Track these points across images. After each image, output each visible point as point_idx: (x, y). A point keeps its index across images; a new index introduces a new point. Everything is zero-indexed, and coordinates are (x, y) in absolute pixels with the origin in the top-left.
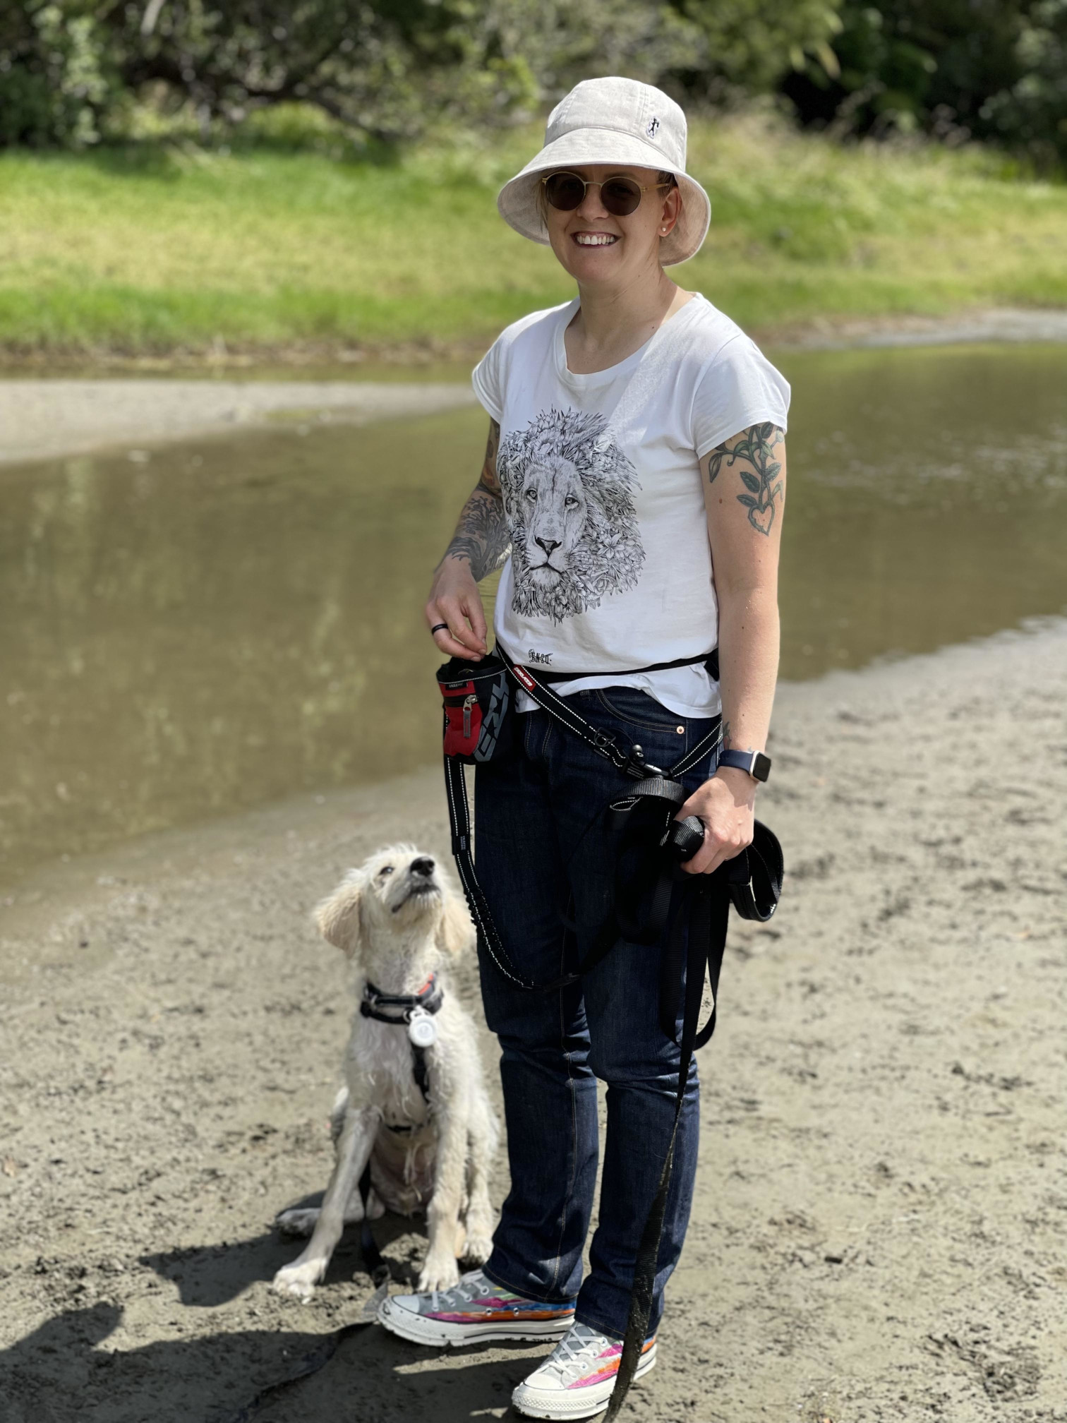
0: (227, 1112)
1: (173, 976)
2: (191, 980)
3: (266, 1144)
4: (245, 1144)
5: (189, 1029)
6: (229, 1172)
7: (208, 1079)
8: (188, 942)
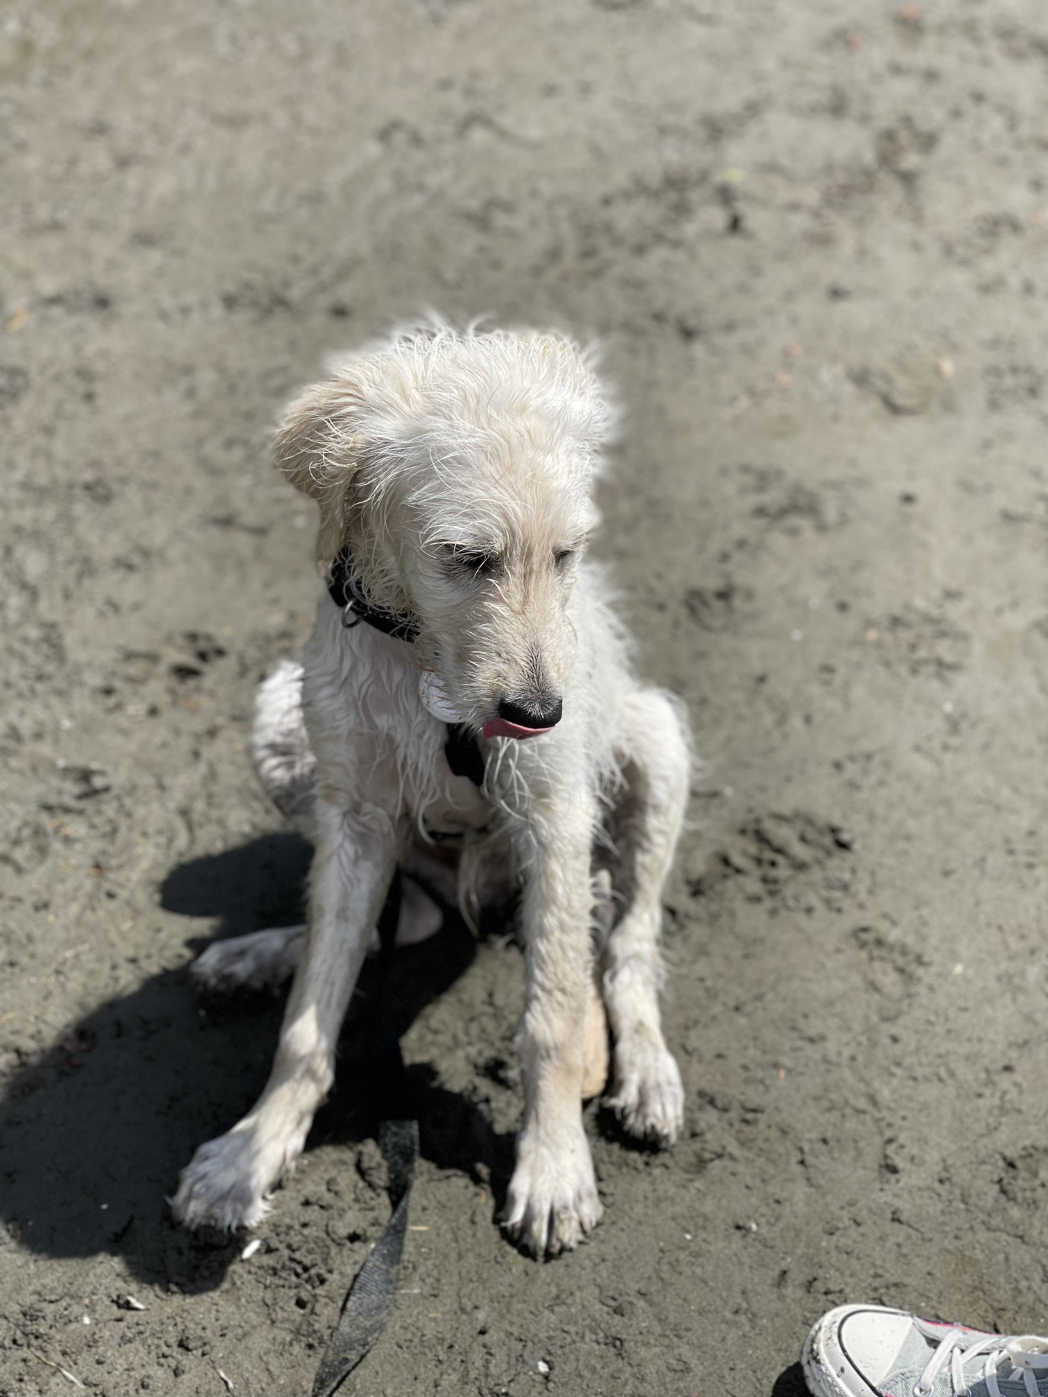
0: (129, 590)
1: (63, 215)
2: (93, 225)
3: (198, 690)
4: (158, 688)
5: (78, 349)
6: (118, 778)
7: (99, 492)
8: (99, 129)
